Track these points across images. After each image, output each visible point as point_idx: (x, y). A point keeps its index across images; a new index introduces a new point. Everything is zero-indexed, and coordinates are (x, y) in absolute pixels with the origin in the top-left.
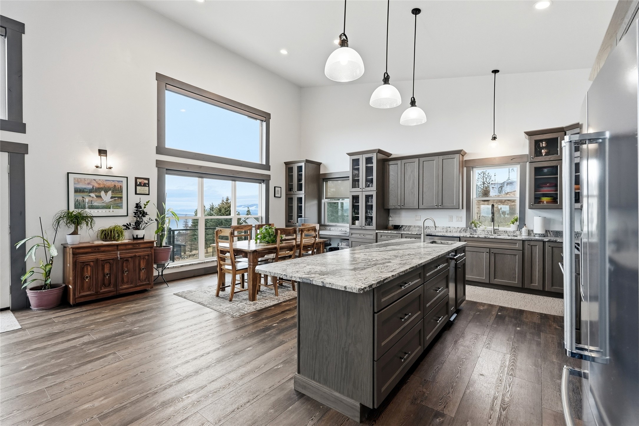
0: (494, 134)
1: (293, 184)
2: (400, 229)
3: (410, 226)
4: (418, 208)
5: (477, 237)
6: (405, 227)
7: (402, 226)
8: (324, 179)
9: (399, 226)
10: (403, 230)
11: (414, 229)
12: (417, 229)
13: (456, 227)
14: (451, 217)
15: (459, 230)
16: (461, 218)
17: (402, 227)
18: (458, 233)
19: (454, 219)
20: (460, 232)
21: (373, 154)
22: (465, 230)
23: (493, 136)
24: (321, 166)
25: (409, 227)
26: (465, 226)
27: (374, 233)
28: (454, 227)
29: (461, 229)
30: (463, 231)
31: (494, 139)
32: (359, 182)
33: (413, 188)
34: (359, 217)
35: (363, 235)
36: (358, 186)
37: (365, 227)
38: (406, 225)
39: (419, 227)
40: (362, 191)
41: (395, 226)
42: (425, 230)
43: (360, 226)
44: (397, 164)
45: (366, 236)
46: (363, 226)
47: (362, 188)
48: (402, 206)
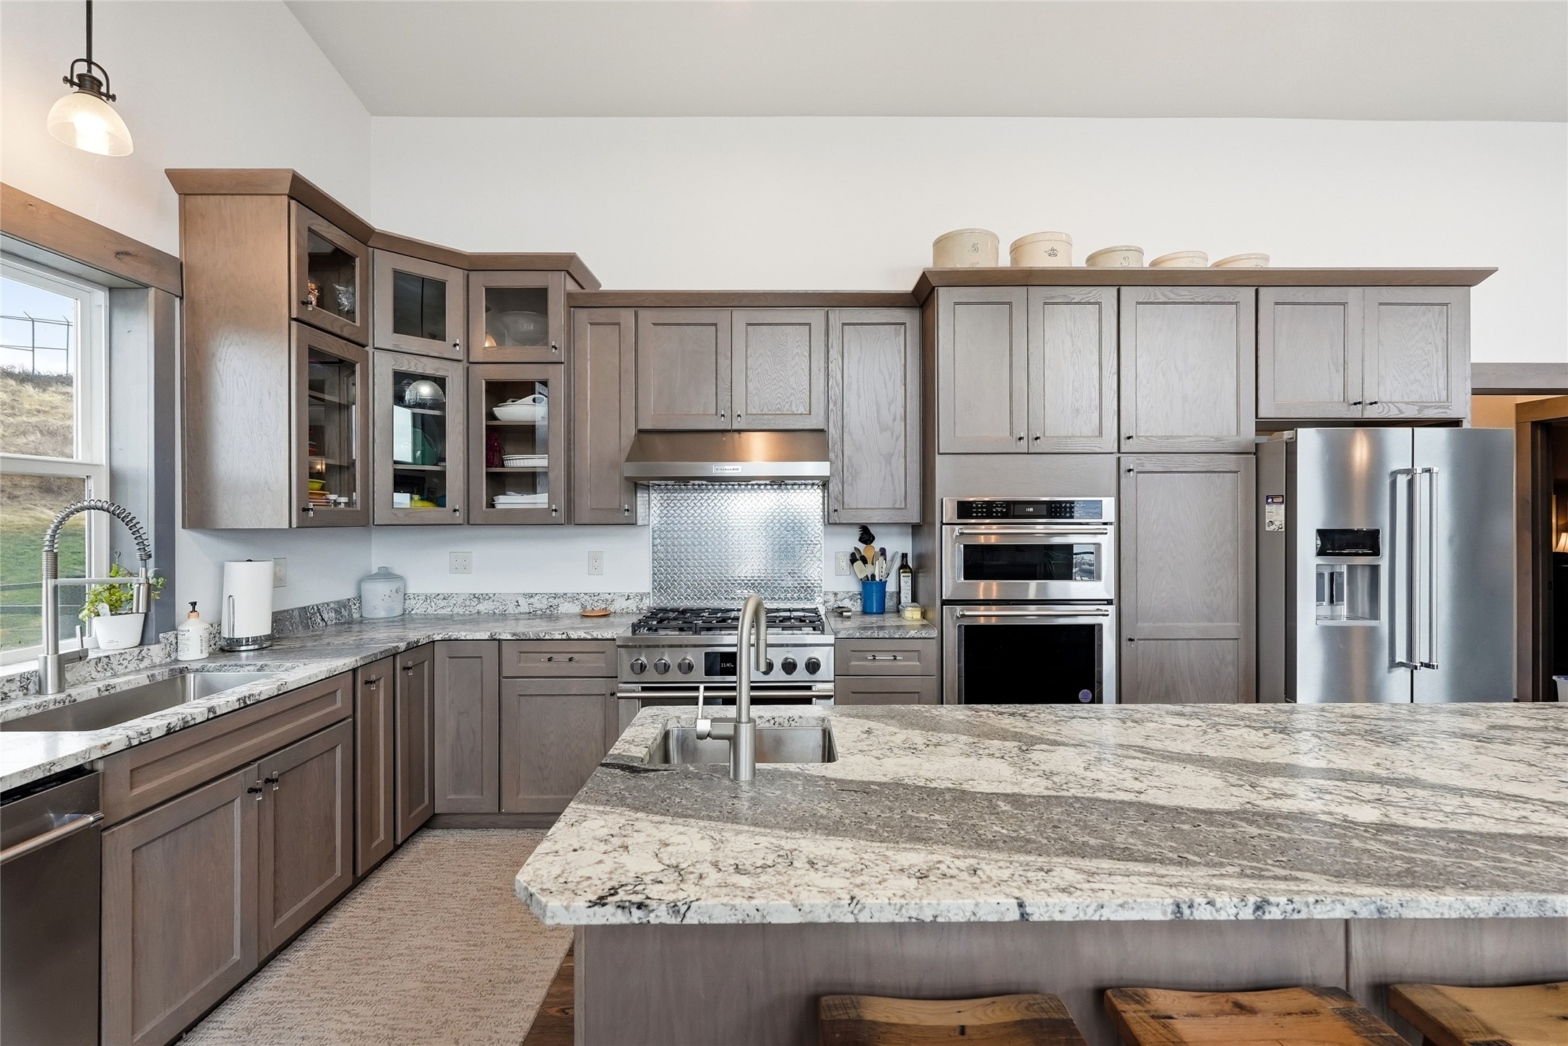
0: (90, 63)
31: (89, 84)
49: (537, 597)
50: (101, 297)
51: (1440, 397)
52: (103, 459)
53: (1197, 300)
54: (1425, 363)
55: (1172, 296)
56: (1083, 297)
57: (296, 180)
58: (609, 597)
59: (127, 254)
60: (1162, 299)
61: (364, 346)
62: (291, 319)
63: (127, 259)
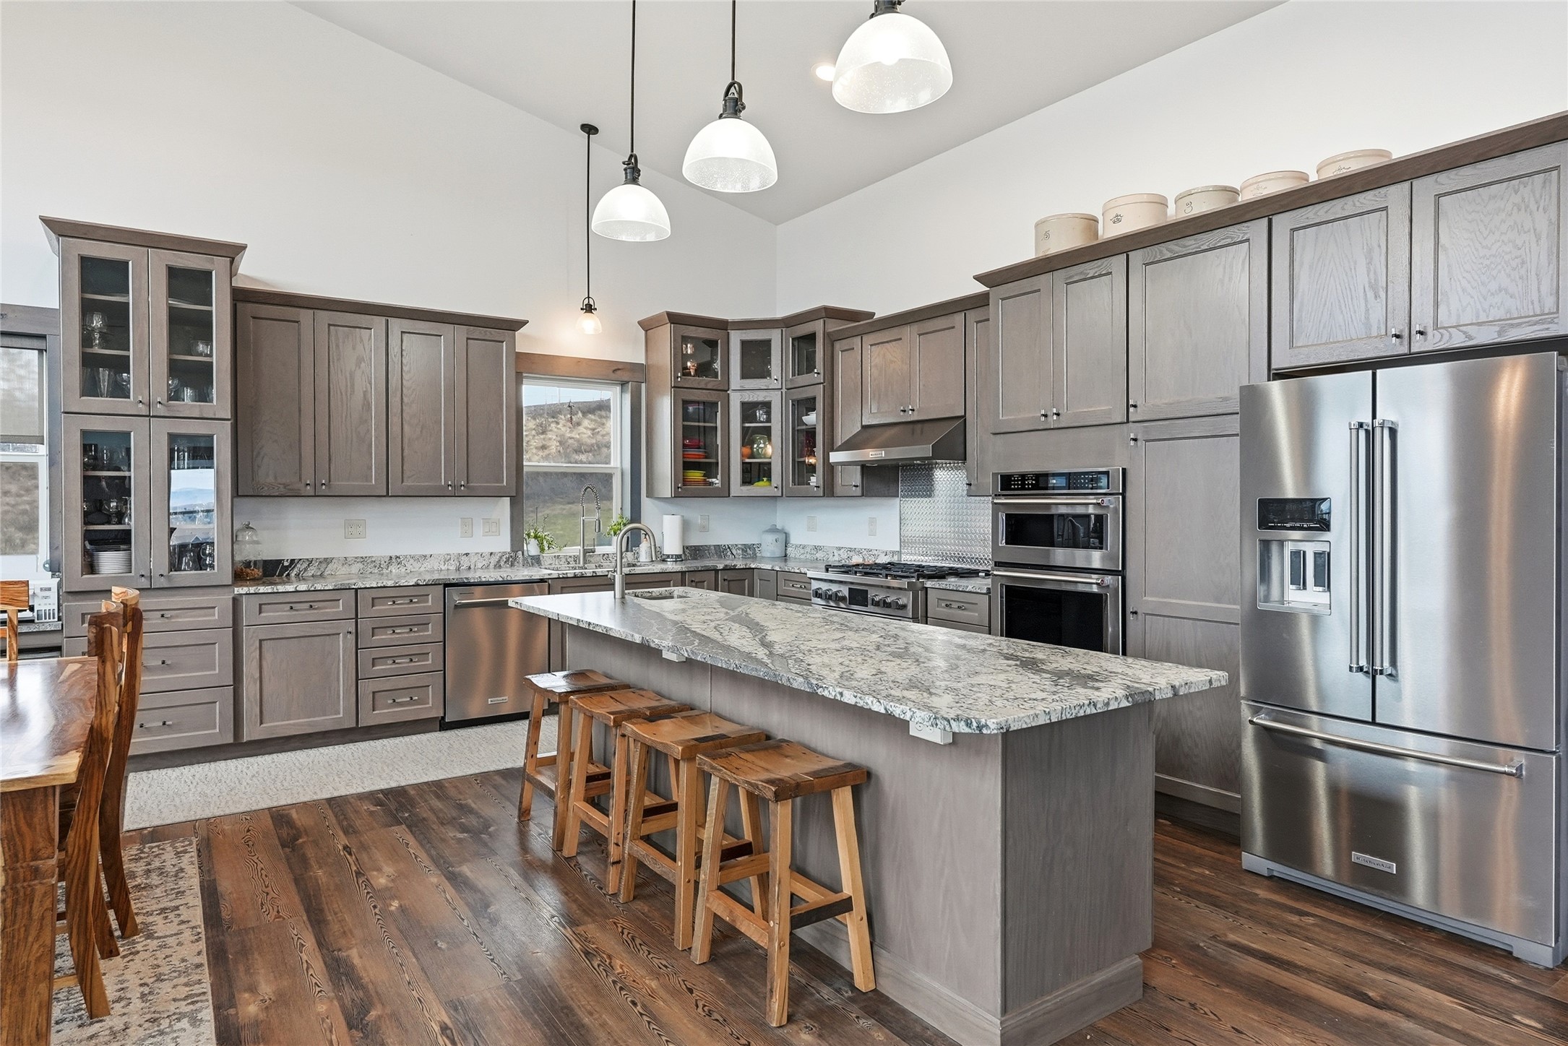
0: (589, 297)
2: (281, 575)
3: (327, 561)
4: (385, 494)
6: (305, 565)
7: (293, 561)
9: (280, 562)
10: (297, 575)
11: (344, 570)
12: (356, 568)
13: (487, 550)
14: (467, 524)
15: (494, 560)
16: (497, 523)
17: (290, 566)
18: (492, 570)
19: (479, 530)
20: (497, 566)
21: (212, 262)
22: (511, 559)
23: (586, 302)
25: (324, 565)
26: (506, 547)
27: (225, 599)
28: (480, 551)
29: (501, 557)
30: (505, 562)
31: (589, 308)
32: (128, 373)
33: (364, 421)
34: (127, 533)
35: (163, 616)
36: (120, 390)
37: (169, 576)
38: (308, 559)
39: (363, 560)
40: (149, 416)
41: (260, 565)
42: (385, 571)
43: (143, 576)
44: (297, 322)
45: (177, 616)
46: (155, 574)
47: (146, 400)
48: (324, 487)
49: (842, 550)
50: (618, 388)
51: (1542, 307)
52: (619, 466)
53: (1203, 248)
54: (1518, 261)
55: (1176, 248)
56: (1096, 269)
57: (669, 314)
58: (876, 552)
59: (619, 369)
60: (1169, 255)
61: (727, 391)
62: (672, 387)
63: (619, 372)
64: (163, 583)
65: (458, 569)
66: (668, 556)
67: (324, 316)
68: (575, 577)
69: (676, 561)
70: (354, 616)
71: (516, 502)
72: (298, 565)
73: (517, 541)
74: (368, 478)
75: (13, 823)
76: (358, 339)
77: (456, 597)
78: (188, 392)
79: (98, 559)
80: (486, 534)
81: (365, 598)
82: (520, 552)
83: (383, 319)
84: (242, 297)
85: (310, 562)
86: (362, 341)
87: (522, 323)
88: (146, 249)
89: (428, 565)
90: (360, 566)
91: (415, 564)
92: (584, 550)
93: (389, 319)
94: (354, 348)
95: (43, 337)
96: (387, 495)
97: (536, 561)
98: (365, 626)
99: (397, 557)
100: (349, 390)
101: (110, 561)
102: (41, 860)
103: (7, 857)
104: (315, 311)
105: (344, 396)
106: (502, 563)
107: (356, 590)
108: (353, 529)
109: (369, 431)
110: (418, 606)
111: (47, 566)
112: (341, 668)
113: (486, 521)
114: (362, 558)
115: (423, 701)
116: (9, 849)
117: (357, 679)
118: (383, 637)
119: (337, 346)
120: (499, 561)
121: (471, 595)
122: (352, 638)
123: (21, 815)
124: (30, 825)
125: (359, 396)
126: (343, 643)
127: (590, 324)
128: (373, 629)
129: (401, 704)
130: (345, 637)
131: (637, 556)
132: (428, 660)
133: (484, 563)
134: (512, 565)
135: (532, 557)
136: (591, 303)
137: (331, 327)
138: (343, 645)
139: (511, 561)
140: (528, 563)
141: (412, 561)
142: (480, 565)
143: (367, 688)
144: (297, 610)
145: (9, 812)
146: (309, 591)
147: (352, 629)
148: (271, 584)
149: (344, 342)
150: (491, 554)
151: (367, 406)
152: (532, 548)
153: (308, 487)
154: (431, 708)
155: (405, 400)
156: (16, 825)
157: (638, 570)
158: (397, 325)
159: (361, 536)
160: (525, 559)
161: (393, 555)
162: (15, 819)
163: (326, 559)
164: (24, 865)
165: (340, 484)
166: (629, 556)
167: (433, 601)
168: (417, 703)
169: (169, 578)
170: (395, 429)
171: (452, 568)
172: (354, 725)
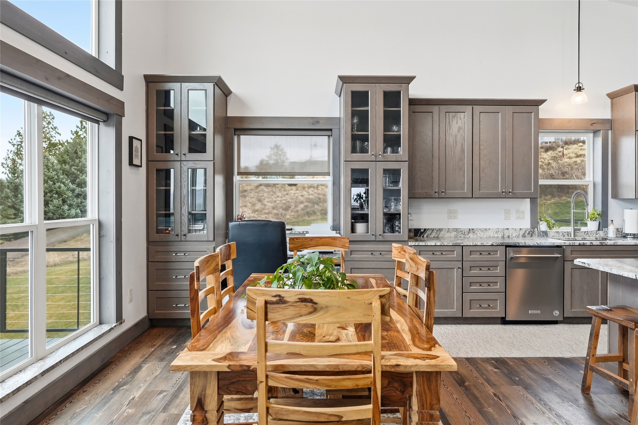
0: (579, 83)
1: (173, 134)
2: (420, 236)
3: (440, 230)
4: (471, 197)
5: (590, 245)
6: (430, 232)
7: (425, 229)
8: (235, 130)
9: (420, 229)
10: (427, 236)
11: (448, 235)
12: (453, 234)
13: (518, 227)
14: (507, 212)
15: (522, 232)
16: (523, 213)
17: (424, 232)
18: (521, 238)
19: (513, 216)
20: (524, 236)
21: (401, 86)
22: (531, 233)
23: (577, 86)
24: (231, 100)
25: (439, 232)
26: (529, 226)
28: (515, 228)
29: (525, 231)
30: (528, 234)
31: (579, 89)
32: (368, 142)
33: (462, 159)
34: (367, 215)
35: (381, 254)
36: (364, 150)
37: (383, 235)
38: (432, 229)
39: (456, 230)
40: (376, 161)
41: (413, 231)
42: (467, 236)
43: (373, 235)
44: (432, 112)
45: (386, 255)
46: (378, 234)
47: (375, 154)
48: (443, 193)
50: (591, 135)
52: (592, 180)
57: (635, 86)
59: (594, 123)
62: (634, 131)
63: (594, 125)
64: (380, 238)
65: (503, 237)
66: (628, 234)
67: (444, 108)
68: (580, 245)
69: (634, 238)
70: (461, 260)
71: (533, 200)
72: (428, 232)
73: (534, 224)
74: (463, 189)
75: (422, 387)
76: (459, 118)
77: (511, 253)
78: (389, 149)
79: (355, 227)
80: (518, 218)
81: (466, 251)
82: (536, 229)
83: (471, 107)
84: (413, 102)
85: (433, 230)
86: (461, 119)
87: (542, 102)
88: (375, 84)
89: (488, 234)
90: (455, 233)
91: (481, 233)
92: (574, 229)
93: (474, 106)
94: (457, 123)
95: (331, 130)
96: (472, 197)
97: (545, 234)
98: (466, 265)
99: (473, 229)
100: (455, 144)
101: (360, 227)
102: (434, 410)
103: (419, 405)
104: (440, 106)
105: (452, 148)
106: (526, 234)
107: (463, 246)
108: (452, 215)
109: (464, 165)
110: (492, 257)
111: (332, 228)
112: (455, 286)
113: (517, 211)
114: (456, 229)
115: (495, 308)
116: (420, 401)
117: (463, 293)
118: (476, 272)
119: (449, 122)
120: (524, 234)
121: (520, 252)
122: (460, 270)
123: (426, 383)
124: (430, 389)
125: (459, 147)
126: (456, 273)
127: (580, 97)
128: (471, 267)
129: (483, 308)
130: (457, 271)
131: (606, 233)
132: (497, 286)
133: (517, 234)
134: (532, 236)
135: (543, 232)
136: (581, 85)
137: (447, 113)
138: (456, 274)
139: (531, 234)
140: (540, 235)
141: (480, 231)
142: (514, 235)
143: (467, 297)
144: (436, 255)
145: (421, 380)
146: (441, 246)
147: (460, 266)
148: (417, 241)
149: (452, 121)
150: (521, 229)
151: (463, 151)
152: (543, 226)
153: (436, 194)
154: (498, 312)
155: (481, 147)
156: (424, 388)
157: (609, 242)
158: (477, 108)
159: (455, 218)
160: (539, 233)
161: (471, 227)
162: (423, 384)
163: (440, 229)
164: (426, 411)
165: (450, 192)
166: (601, 234)
167: (500, 254)
168: (492, 308)
169: (383, 236)
170: (476, 163)
171: (500, 236)
172: (461, 316)
